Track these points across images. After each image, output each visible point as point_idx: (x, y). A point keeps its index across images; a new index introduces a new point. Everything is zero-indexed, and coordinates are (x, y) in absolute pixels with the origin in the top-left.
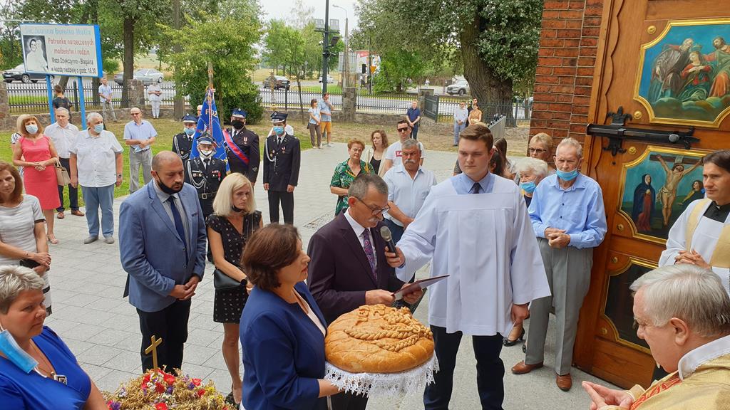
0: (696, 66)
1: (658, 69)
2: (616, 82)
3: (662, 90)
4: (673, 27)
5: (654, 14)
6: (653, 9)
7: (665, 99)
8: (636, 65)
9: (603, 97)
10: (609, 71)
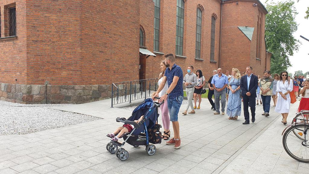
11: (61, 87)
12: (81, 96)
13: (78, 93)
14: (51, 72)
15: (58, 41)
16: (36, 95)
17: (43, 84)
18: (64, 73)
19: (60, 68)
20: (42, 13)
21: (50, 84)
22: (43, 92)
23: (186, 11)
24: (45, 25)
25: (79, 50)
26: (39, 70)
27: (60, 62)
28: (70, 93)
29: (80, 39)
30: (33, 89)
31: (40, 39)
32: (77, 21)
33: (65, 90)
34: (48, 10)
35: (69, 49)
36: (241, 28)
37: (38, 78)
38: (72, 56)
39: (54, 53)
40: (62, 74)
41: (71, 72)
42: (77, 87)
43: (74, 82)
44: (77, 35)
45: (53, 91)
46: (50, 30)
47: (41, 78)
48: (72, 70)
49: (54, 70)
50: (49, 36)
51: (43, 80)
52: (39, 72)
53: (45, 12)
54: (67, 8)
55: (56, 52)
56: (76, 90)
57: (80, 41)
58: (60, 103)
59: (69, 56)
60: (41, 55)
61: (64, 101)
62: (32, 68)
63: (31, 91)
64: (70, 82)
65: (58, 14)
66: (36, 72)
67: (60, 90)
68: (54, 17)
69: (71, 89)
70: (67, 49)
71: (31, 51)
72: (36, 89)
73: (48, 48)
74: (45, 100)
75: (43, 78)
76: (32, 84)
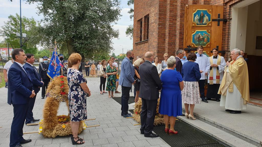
0: (201, 37)
1: (195, 38)
2: (188, 40)
3: (196, 41)
4: (197, 31)
5: (193, 29)
6: (193, 28)
7: (197, 43)
8: (191, 37)
9: (186, 43)
10: (186, 39)
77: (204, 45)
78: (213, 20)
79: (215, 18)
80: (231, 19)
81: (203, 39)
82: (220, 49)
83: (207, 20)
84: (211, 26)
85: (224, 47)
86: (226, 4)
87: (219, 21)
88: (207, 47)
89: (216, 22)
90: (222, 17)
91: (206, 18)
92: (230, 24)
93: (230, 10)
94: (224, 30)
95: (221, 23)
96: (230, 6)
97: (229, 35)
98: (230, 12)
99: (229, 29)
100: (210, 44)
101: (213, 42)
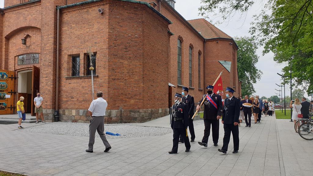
11: (131, 111)
12: (143, 117)
13: (142, 115)
14: (124, 101)
15: (129, 79)
16: (114, 117)
17: (119, 109)
18: (132, 101)
19: (129, 98)
20: (118, 60)
21: (123, 109)
22: (119, 115)
23: (183, 50)
24: (120, 68)
25: (142, 85)
26: (116, 99)
27: (130, 94)
28: (136, 115)
29: (143, 77)
30: (112, 113)
31: (117, 78)
32: (141, 65)
33: (133, 113)
34: (122, 58)
35: (136, 84)
36: (221, 62)
37: (115, 105)
38: (137, 89)
39: (126, 87)
40: (131, 102)
41: (137, 100)
42: (141, 111)
43: (139, 107)
44: (141, 75)
45: (125, 114)
46: (123, 71)
47: (117, 105)
48: (137, 99)
49: (126, 99)
50: (122, 75)
51: (118, 106)
52: (116, 101)
53: (120, 59)
54: (135, 56)
55: (127, 86)
56: (140, 113)
57: (143, 79)
58: (130, 123)
59: (136, 90)
60: (118, 89)
61: (132, 121)
62: (111, 98)
63: (111, 115)
64: (136, 107)
65: (129, 60)
66: (114, 100)
67: (130, 113)
68: (126, 62)
69: (137, 112)
70: (135, 84)
71: (111, 86)
72: (114, 112)
73: (122, 84)
74: (120, 121)
75: (119, 105)
76: (111, 109)
77: (5, 89)
78: (9, 78)
79: (10, 77)
80: (18, 78)
81: (4, 86)
82: (13, 91)
83: (6, 77)
84: (8, 80)
85: (15, 90)
86: (16, 70)
87: (12, 78)
88: (6, 90)
89: (11, 79)
90: (13, 76)
91: (5, 76)
92: (17, 80)
93: (18, 73)
94: (15, 82)
95: (13, 79)
96: (18, 72)
97: (17, 85)
98: (18, 74)
99: (17, 82)
100: (8, 89)
101: (9, 88)
